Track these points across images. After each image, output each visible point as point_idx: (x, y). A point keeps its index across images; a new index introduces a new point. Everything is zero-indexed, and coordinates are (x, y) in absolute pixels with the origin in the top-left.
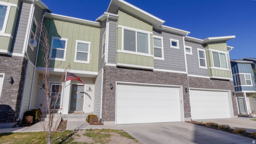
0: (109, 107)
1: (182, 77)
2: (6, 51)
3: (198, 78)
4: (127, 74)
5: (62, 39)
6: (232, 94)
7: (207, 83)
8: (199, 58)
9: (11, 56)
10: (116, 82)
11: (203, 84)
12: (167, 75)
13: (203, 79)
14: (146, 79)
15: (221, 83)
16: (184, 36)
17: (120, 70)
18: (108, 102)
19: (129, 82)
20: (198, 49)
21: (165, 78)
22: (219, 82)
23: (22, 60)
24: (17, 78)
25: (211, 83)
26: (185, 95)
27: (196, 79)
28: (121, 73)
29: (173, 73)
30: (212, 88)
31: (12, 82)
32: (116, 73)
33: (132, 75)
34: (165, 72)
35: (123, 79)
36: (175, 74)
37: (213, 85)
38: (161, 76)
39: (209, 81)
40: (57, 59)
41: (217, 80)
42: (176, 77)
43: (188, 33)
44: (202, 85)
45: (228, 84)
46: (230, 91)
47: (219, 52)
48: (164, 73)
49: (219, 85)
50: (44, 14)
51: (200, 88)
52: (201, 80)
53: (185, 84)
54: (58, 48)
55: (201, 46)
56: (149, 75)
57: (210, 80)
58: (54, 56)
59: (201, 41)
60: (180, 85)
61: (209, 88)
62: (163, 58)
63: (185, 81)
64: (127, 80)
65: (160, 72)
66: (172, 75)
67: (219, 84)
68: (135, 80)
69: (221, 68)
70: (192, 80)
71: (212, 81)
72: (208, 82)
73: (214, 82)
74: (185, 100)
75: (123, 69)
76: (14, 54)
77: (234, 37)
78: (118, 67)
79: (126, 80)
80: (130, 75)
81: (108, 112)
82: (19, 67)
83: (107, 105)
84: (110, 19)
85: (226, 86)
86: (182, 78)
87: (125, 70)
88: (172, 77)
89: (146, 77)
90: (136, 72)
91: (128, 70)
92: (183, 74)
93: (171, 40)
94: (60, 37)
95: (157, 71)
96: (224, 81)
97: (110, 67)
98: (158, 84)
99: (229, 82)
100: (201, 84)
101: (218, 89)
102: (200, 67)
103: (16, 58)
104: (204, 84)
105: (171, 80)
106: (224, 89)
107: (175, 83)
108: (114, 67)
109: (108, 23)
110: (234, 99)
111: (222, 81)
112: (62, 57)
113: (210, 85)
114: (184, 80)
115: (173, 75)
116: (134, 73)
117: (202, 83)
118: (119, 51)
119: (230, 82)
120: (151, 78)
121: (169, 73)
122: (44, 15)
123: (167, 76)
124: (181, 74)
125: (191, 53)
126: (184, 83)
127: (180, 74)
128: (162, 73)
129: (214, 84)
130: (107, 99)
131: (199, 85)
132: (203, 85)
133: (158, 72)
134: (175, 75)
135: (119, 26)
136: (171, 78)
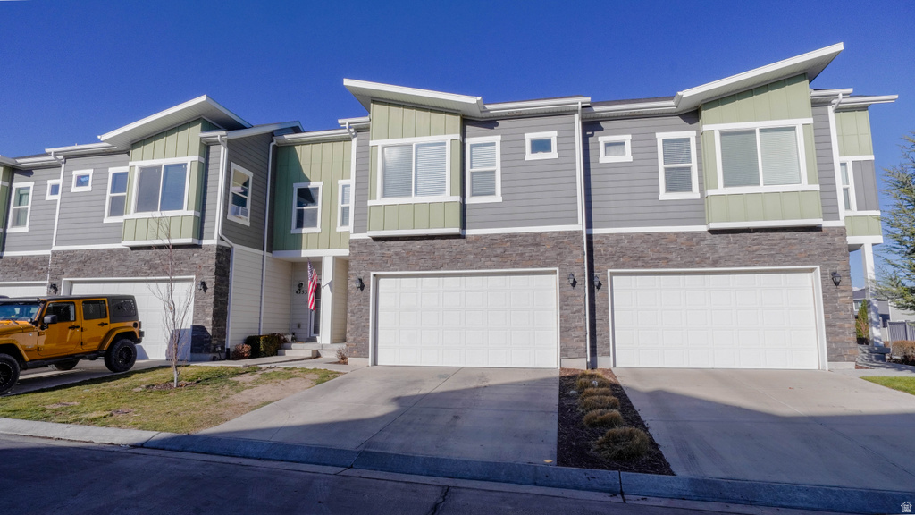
0: (357, 329)
1: (562, 242)
2: (189, 240)
3: (649, 234)
4: (397, 254)
5: (312, 185)
6: (829, 277)
7: (689, 249)
8: (661, 166)
9: (199, 246)
10: (372, 273)
11: (671, 253)
12: (507, 241)
13: (674, 237)
14: (444, 259)
15: (764, 242)
16: (576, 111)
17: (381, 245)
18: (354, 318)
19: (401, 270)
20: (660, 136)
21: (499, 252)
22: (754, 240)
23: (215, 251)
24: (211, 281)
25: (712, 247)
26: (569, 293)
27: (640, 241)
28: (384, 251)
29: (527, 235)
30: (715, 263)
31: (205, 288)
32: (371, 254)
33: (407, 253)
34: (499, 235)
35: (388, 265)
36: (535, 235)
37: (722, 253)
38: (489, 247)
39: (704, 239)
40: (305, 230)
41: (743, 235)
42: (537, 245)
43: (580, 101)
44: (667, 258)
45: (811, 241)
46: (818, 267)
47: (757, 125)
48: (498, 237)
49: (756, 250)
50: (273, 141)
51: (656, 267)
52: (663, 242)
53: (570, 262)
54: (307, 205)
55: (679, 120)
56: (454, 248)
57: (709, 236)
58: (300, 224)
59: (668, 105)
60: (551, 267)
61: (700, 264)
62: (498, 198)
63: (571, 252)
64: (396, 267)
65: (486, 236)
66: (525, 241)
67: (755, 247)
68: (417, 264)
69: (762, 189)
70: (622, 245)
71: (718, 238)
72: (698, 244)
73: (729, 243)
74: (565, 307)
75: (388, 243)
76: (205, 242)
77: (839, 47)
78: (377, 239)
79: (393, 266)
80: (404, 255)
81: (354, 339)
82: (212, 263)
83: (352, 324)
84: (359, 130)
85: (797, 252)
86: (561, 245)
87: (392, 243)
88: (524, 246)
89: (444, 255)
90: (418, 244)
91: (398, 242)
92: (565, 232)
93: (529, 137)
94: (309, 181)
95: (475, 236)
96: (783, 234)
97: (357, 241)
98: (480, 268)
99: (815, 233)
100: (663, 255)
101: (746, 265)
102: (664, 196)
103: (209, 248)
104: (674, 255)
105: (522, 254)
106: (779, 265)
107: (532, 261)
108: (367, 239)
109: (355, 139)
110: (836, 298)
111: (771, 234)
112: (314, 224)
113: (708, 255)
114: (567, 250)
115: (529, 239)
116: (413, 248)
117: (667, 250)
118: (370, 203)
119: (826, 235)
120: (458, 256)
121: (515, 235)
122: (272, 144)
123: (509, 244)
124: (559, 232)
125: (627, 157)
126: (569, 259)
127: (555, 235)
128: (493, 238)
129: (727, 250)
130: (352, 312)
131: (652, 259)
132: (669, 256)
133: (479, 238)
134: (536, 239)
135: (372, 143)
136: (520, 248)
